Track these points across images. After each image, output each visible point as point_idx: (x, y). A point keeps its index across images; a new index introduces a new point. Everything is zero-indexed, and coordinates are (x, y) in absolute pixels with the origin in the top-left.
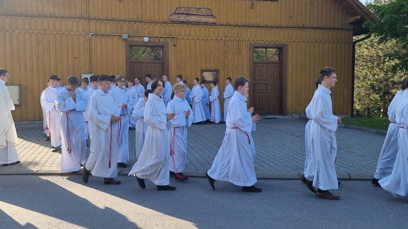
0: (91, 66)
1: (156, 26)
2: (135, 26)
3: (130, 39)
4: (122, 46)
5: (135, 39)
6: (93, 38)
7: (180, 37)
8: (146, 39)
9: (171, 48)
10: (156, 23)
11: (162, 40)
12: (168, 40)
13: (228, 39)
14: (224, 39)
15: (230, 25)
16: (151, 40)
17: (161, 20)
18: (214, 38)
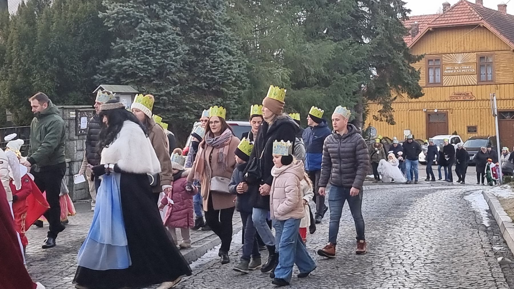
0: (409, 126)
1: (442, 104)
2: (431, 104)
3: (428, 111)
4: (424, 115)
5: (431, 111)
6: (410, 111)
7: (454, 108)
8: (436, 111)
9: (450, 115)
10: (442, 102)
11: (445, 111)
12: (448, 110)
13: (482, 107)
14: (480, 108)
15: (484, 100)
16: (439, 111)
17: (444, 100)
18: (474, 108)
